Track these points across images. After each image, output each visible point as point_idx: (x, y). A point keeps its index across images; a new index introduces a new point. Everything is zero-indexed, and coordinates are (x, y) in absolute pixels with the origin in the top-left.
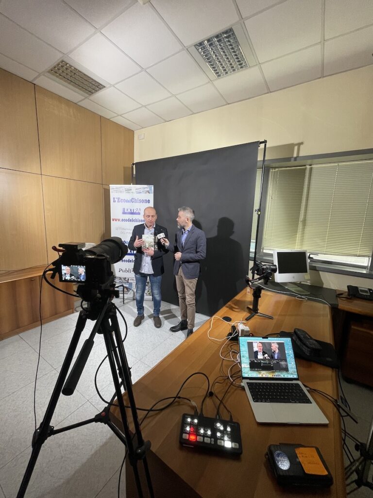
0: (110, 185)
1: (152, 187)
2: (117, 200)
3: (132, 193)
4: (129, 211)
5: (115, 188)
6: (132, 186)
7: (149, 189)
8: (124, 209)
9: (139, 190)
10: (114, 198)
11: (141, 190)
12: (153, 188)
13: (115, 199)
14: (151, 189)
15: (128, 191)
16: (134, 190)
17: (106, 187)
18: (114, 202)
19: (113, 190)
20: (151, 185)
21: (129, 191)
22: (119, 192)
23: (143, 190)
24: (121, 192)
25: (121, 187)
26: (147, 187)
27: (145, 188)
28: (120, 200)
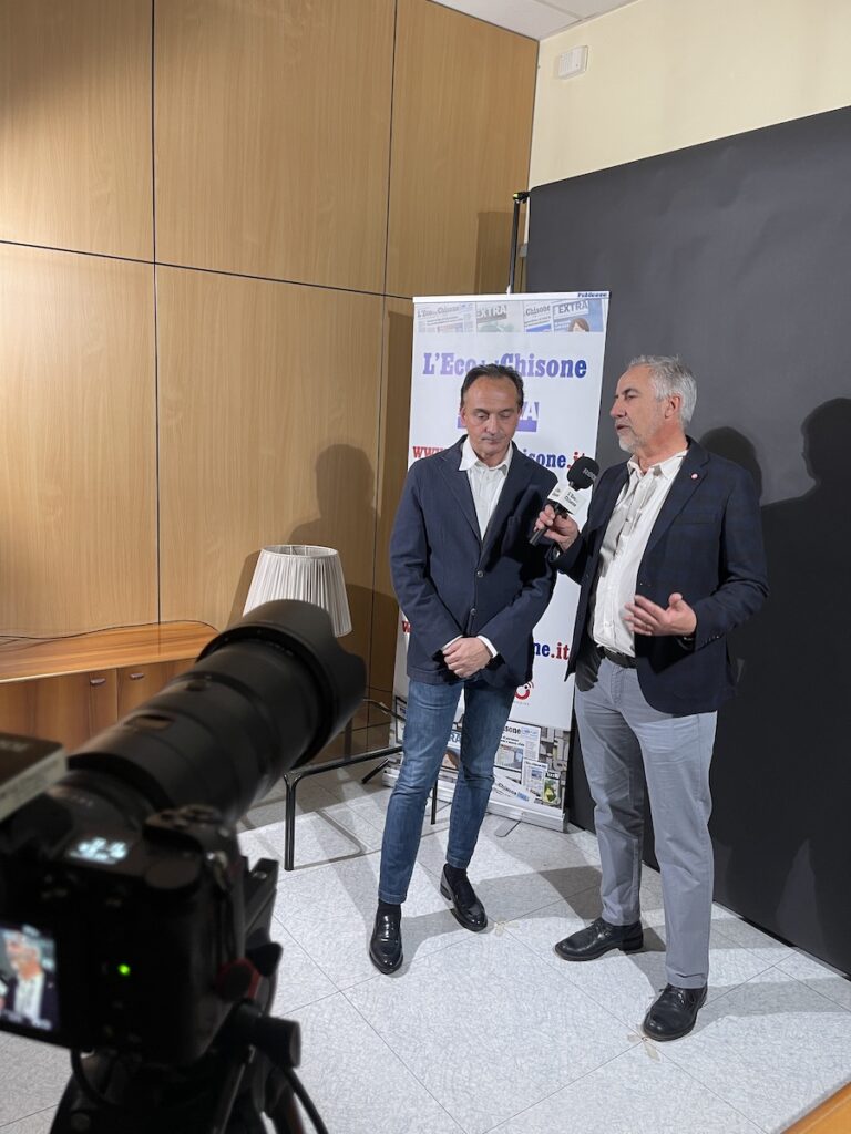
0: (416, 300)
1: (604, 300)
2: (438, 364)
3: (509, 329)
5: (434, 308)
6: (508, 296)
7: (586, 311)
9: (538, 316)
11: (551, 317)
12: (605, 303)
13: (433, 361)
14: (595, 311)
16: (515, 319)
17: (398, 306)
18: (426, 372)
19: (425, 320)
20: (596, 293)
21: (493, 323)
22: (451, 327)
23: (558, 316)
24: (461, 325)
25: (464, 304)
26: (577, 303)
27: (570, 308)
28: (453, 364)
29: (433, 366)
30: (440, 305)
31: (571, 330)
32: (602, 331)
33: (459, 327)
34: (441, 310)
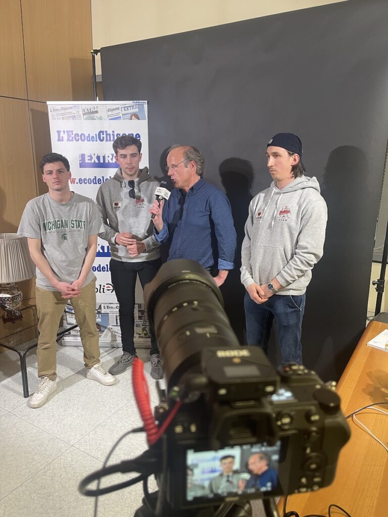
0: (48, 103)
4: (95, 159)
5: (59, 108)
6: (98, 102)
7: (137, 110)
8: (83, 156)
9: (114, 112)
10: (59, 132)
11: (120, 113)
12: (146, 106)
13: (62, 134)
14: (141, 109)
15: (90, 114)
18: (59, 140)
19: (55, 113)
20: (141, 101)
21: (92, 115)
22: (70, 117)
23: (124, 112)
24: (75, 116)
25: (75, 106)
26: (132, 106)
27: (129, 108)
28: (73, 136)
29: (62, 137)
30: (62, 106)
32: (146, 119)
33: (74, 117)
34: (62, 109)
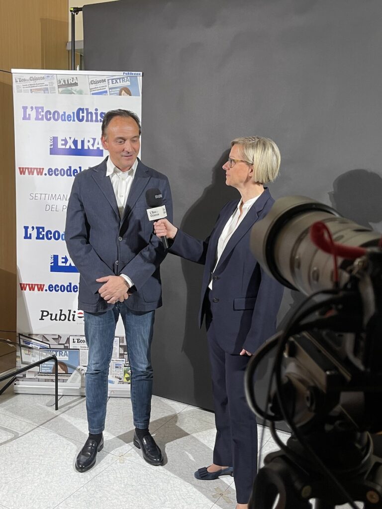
1: (139, 77)
2: (33, 114)
5: (27, 77)
6: (78, 72)
7: (128, 83)
8: (55, 140)
9: (98, 85)
10: (25, 108)
11: (106, 86)
13: (29, 111)
14: (134, 83)
15: (68, 86)
16: (84, 86)
18: (24, 118)
19: (21, 84)
20: (134, 73)
21: (69, 88)
22: (40, 90)
23: (111, 85)
24: (47, 89)
25: (48, 75)
26: (123, 78)
27: (118, 81)
28: (44, 113)
29: (29, 115)
30: (31, 75)
31: (120, 94)
32: (139, 96)
34: (31, 79)
